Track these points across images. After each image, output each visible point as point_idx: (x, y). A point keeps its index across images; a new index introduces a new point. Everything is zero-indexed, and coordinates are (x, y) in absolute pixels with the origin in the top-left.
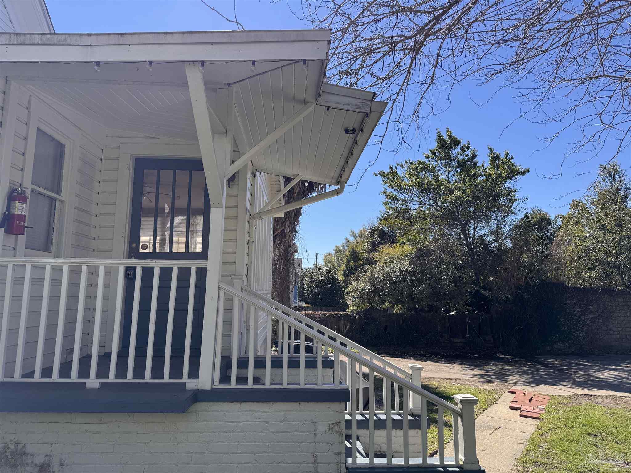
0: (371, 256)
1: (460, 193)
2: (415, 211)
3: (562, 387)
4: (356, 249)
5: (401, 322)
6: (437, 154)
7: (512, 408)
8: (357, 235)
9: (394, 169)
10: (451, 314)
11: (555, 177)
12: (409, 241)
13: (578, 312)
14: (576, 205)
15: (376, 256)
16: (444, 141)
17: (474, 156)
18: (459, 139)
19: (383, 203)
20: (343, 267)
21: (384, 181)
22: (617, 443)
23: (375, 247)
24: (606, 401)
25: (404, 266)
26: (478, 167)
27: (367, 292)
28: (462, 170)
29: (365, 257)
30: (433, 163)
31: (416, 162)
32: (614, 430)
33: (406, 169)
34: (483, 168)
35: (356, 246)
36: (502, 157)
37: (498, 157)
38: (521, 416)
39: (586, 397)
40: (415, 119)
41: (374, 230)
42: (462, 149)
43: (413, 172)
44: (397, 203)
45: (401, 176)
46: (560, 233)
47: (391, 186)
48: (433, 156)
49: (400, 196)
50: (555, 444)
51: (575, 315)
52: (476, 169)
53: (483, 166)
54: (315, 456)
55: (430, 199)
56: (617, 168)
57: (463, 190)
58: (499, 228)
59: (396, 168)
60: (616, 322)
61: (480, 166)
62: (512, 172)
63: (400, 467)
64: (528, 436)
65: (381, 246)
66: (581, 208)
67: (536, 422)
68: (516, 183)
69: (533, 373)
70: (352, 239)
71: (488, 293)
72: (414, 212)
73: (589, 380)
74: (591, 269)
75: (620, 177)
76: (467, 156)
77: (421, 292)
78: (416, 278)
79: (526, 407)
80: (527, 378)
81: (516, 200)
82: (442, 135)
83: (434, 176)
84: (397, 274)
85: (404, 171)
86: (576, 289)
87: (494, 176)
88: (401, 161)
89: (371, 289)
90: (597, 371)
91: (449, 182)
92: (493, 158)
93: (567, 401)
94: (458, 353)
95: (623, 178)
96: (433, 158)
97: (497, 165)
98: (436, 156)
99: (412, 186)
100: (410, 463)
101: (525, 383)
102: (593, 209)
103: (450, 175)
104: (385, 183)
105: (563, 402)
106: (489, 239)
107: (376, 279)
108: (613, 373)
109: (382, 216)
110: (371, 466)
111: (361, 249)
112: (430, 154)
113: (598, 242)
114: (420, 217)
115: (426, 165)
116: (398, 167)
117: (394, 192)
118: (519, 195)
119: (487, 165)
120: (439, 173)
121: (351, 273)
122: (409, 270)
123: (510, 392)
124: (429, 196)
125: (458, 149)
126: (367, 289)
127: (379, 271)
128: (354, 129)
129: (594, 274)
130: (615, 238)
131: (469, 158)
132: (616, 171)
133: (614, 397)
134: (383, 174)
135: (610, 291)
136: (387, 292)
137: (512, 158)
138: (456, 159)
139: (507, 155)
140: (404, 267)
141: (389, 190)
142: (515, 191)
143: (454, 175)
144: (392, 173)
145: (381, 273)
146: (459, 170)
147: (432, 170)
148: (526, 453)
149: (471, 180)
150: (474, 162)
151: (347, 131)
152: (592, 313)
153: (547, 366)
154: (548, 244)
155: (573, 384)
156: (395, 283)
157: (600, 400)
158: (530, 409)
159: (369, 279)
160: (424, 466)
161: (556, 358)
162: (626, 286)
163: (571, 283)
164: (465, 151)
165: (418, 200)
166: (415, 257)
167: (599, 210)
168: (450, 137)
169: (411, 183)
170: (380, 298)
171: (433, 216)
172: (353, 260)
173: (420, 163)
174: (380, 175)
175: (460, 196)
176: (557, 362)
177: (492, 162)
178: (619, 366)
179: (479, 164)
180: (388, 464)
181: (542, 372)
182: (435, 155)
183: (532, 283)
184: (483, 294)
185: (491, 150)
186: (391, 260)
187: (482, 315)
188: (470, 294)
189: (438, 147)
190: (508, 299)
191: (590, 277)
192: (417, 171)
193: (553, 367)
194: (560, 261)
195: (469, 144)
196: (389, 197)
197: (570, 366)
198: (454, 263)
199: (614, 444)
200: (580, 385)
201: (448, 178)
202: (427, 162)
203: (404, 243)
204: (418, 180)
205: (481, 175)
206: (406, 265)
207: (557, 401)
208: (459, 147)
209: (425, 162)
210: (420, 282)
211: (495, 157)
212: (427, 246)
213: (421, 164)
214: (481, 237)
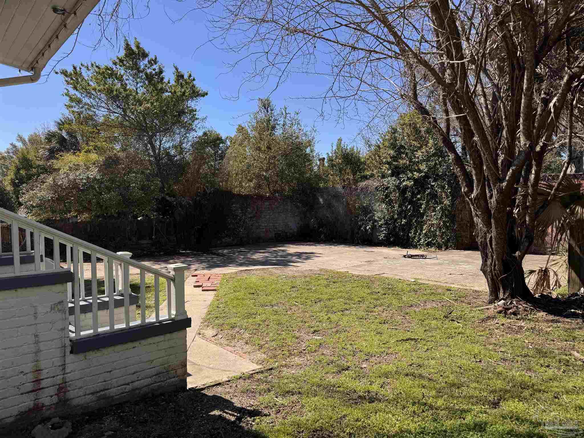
0: (48, 164)
1: (149, 105)
2: (102, 118)
3: (230, 268)
4: (28, 156)
5: (89, 229)
6: (125, 63)
7: (195, 287)
8: (27, 140)
9: (78, 69)
10: (139, 219)
11: (234, 99)
12: (95, 149)
13: (240, 213)
14: (241, 129)
15: (56, 164)
16: (132, 50)
17: (161, 72)
18: (147, 51)
19: (66, 105)
20: (11, 175)
21: (67, 81)
22: (266, 295)
23: (52, 153)
24: (258, 272)
25: (92, 173)
26: (165, 82)
27: (49, 200)
28: (150, 82)
29: (39, 166)
30: (121, 71)
31: (103, 67)
32: (264, 288)
33: (92, 71)
34: (169, 84)
35: (28, 152)
36: (186, 77)
37: (182, 76)
38: (203, 290)
39: (246, 272)
40: (113, 17)
41: (50, 137)
42: (149, 62)
43: (99, 77)
44: (82, 107)
45: (86, 78)
46: (229, 151)
47: (75, 88)
48: (121, 64)
49: (86, 100)
50: (228, 303)
51: (238, 216)
52: (162, 84)
53: (169, 83)
54: (36, 336)
55: (118, 107)
56: (270, 103)
57: (151, 102)
58: (181, 143)
59: (80, 68)
60: (264, 219)
61: (167, 82)
62: (194, 92)
63: (122, 330)
64: (209, 303)
65: (61, 153)
66: (244, 132)
67: (214, 292)
68: (197, 104)
69: (209, 261)
70: (19, 145)
71: (173, 199)
72: (101, 120)
73: (247, 261)
74: (250, 181)
75: (272, 110)
76: (154, 70)
77: (110, 199)
78: (105, 185)
79: (206, 284)
80: (205, 265)
81: (197, 119)
82: (129, 43)
83: (122, 85)
84: (84, 181)
85: (90, 73)
86: (239, 195)
87: (179, 94)
88: (87, 62)
89: (54, 197)
90: (252, 254)
91: (137, 93)
92: (178, 76)
93: (234, 276)
94: (145, 252)
95: (273, 112)
96: (121, 66)
97: (181, 84)
98: (124, 65)
99: (99, 91)
100: (130, 325)
101: (203, 269)
102: (252, 134)
103: (138, 86)
104: (68, 84)
105: (232, 277)
106: (173, 152)
107: (60, 186)
108: (261, 254)
109: (61, 121)
110: (95, 334)
111: (35, 156)
112: (117, 61)
113: (255, 160)
114: (108, 125)
115: (113, 71)
116: (83, 68)
117: (79, 95)
118: (199, 115)
119: (173, 82)
120: (127, 82)
121: (22, 182)
122: (98, 177)
123: (193, 276)
124: (117, 105)
125: (146, 61)
126: (49, 196)
127: (63, 179)
128: (64, 10)
129: (252, 184)
130: (266, 157)
131: (156, 72)
132: (269, 106)
133: (263, 269)
134: (65, 73)
135: (261, 197)
136: (73, 200)
137: (194, 80)
138: (143, 71)
139: (190, 76)
140: (92, 175)
141: (72, 92)
142: (196, 111)
143: (142, 87)
144: (76, 73)
145: (65, 181)
146: (147, 82)
147: (120, 79)
148: (209, 313)
149: (157, 94)
150: (161, 77)
151: (55, 10)
152: (250, 213)
153: (218, 255)
154: (220, 160)
155: (237, 265)
156: (82, 190)
157: (255, 272)
158: (209, 285)
159: (51, 187)
160: (142, 325)
161: (224, 249)
162: (271, 194)
163: (236, 191)
164: (152, 65)
165: (106, 107)
166: (103, 165)
167: (257, 135)
168: (138, 47)
169: (98, 88)
170: (65, 206)
171: (121, 125)
172: (23, 168)
173: (107, 69)
174: (61, 73)
175: (148, 108)
176: (225, 251)
177: (177, 81)
178: (265, 250)
179: (166, 80)
180: (110, 329)
181: (215, 260)
182: (122, 63)
183: (208, 192)
184: (168, 201)
185: (177, 69)
186: (77, 167)
187: (168, 218)
188: (157, 200)
189: (126, 55)
190: (189, 204)
191: (249, 186)
192: (104, 77)
193: (223, 255)
194: (229, 173)
195: (156, 58)
196: (71, 99)
197: (234, 253)
198: (142, 171)
199: (265, 296)
200: (241, 265)
201: (137, 89)
202: (115, 69)
203: (90, 151)
204: (107, 86)
205: (167, 91)
206: (94, 173)
207: (227, 277)
208: (147, 59)
209: (113, 69)
210: (109, 189)
211: (180, 76)
212: (115, 155)
213: (109, 70)
214: (165, 149)
